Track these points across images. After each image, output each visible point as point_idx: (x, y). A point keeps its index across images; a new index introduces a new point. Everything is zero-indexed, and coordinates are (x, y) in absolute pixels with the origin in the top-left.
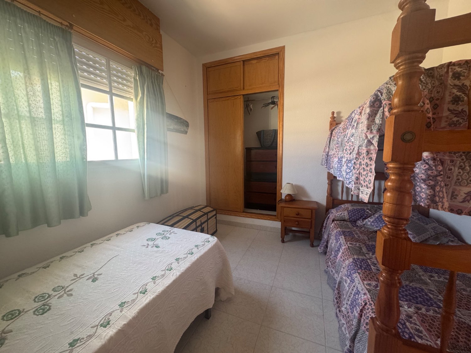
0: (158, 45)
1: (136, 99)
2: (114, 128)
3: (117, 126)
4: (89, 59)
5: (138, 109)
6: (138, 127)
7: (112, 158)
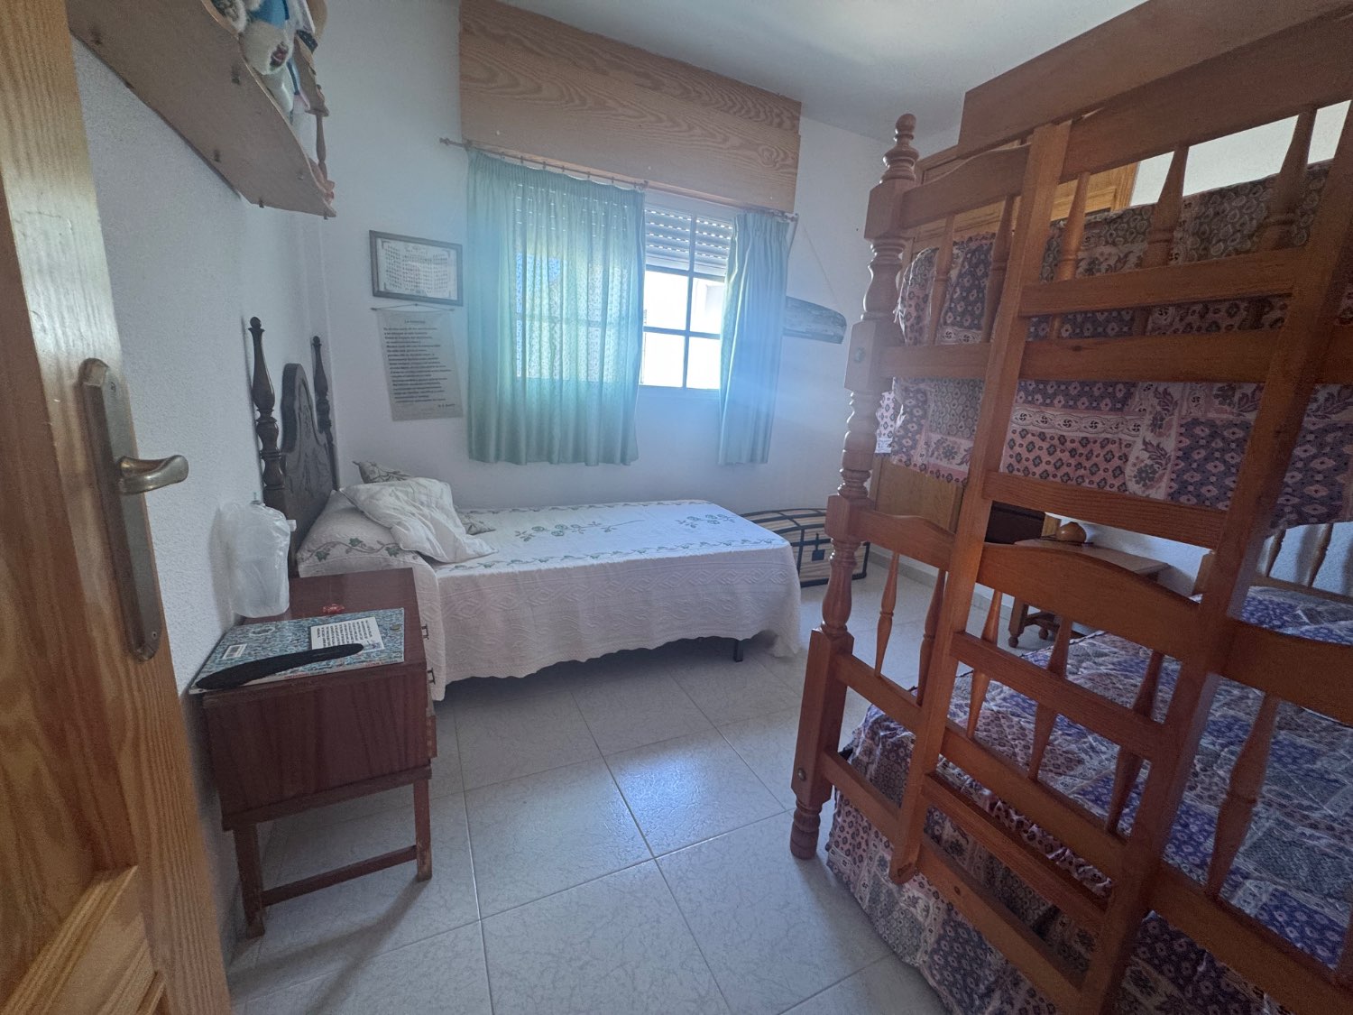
0: (789, 162)
1: (729, 279)
2: (687, 334)
3: (692, 329)
4: (667, 222)
5: (729, 298)
6: (725, 332)
7: (680, 385)
